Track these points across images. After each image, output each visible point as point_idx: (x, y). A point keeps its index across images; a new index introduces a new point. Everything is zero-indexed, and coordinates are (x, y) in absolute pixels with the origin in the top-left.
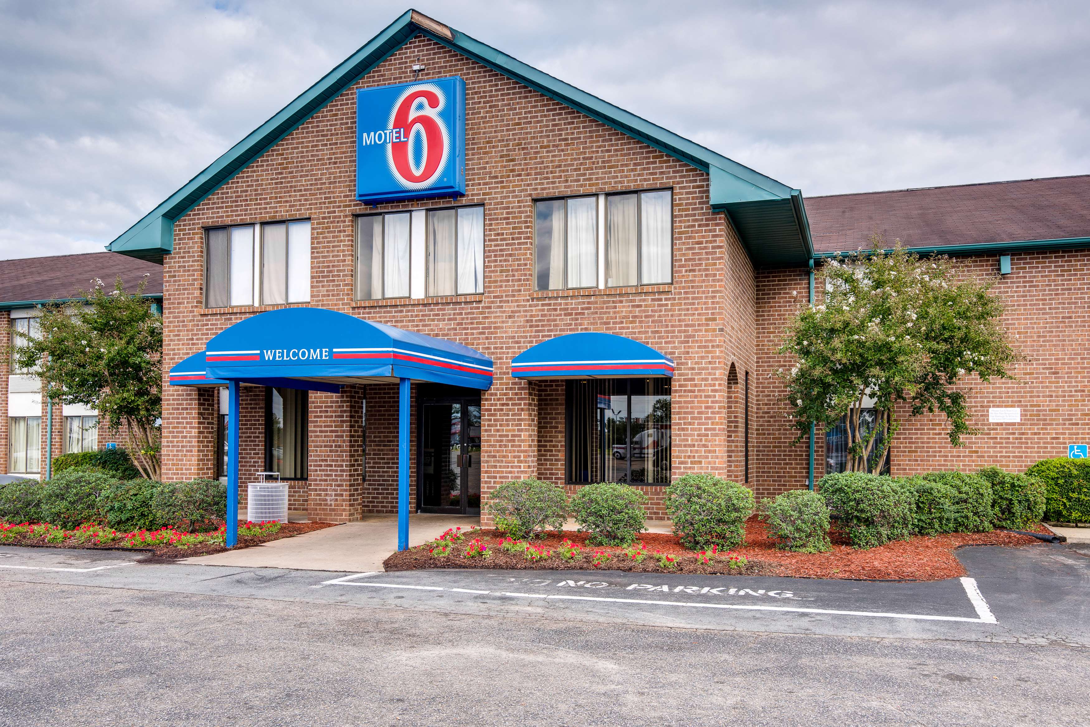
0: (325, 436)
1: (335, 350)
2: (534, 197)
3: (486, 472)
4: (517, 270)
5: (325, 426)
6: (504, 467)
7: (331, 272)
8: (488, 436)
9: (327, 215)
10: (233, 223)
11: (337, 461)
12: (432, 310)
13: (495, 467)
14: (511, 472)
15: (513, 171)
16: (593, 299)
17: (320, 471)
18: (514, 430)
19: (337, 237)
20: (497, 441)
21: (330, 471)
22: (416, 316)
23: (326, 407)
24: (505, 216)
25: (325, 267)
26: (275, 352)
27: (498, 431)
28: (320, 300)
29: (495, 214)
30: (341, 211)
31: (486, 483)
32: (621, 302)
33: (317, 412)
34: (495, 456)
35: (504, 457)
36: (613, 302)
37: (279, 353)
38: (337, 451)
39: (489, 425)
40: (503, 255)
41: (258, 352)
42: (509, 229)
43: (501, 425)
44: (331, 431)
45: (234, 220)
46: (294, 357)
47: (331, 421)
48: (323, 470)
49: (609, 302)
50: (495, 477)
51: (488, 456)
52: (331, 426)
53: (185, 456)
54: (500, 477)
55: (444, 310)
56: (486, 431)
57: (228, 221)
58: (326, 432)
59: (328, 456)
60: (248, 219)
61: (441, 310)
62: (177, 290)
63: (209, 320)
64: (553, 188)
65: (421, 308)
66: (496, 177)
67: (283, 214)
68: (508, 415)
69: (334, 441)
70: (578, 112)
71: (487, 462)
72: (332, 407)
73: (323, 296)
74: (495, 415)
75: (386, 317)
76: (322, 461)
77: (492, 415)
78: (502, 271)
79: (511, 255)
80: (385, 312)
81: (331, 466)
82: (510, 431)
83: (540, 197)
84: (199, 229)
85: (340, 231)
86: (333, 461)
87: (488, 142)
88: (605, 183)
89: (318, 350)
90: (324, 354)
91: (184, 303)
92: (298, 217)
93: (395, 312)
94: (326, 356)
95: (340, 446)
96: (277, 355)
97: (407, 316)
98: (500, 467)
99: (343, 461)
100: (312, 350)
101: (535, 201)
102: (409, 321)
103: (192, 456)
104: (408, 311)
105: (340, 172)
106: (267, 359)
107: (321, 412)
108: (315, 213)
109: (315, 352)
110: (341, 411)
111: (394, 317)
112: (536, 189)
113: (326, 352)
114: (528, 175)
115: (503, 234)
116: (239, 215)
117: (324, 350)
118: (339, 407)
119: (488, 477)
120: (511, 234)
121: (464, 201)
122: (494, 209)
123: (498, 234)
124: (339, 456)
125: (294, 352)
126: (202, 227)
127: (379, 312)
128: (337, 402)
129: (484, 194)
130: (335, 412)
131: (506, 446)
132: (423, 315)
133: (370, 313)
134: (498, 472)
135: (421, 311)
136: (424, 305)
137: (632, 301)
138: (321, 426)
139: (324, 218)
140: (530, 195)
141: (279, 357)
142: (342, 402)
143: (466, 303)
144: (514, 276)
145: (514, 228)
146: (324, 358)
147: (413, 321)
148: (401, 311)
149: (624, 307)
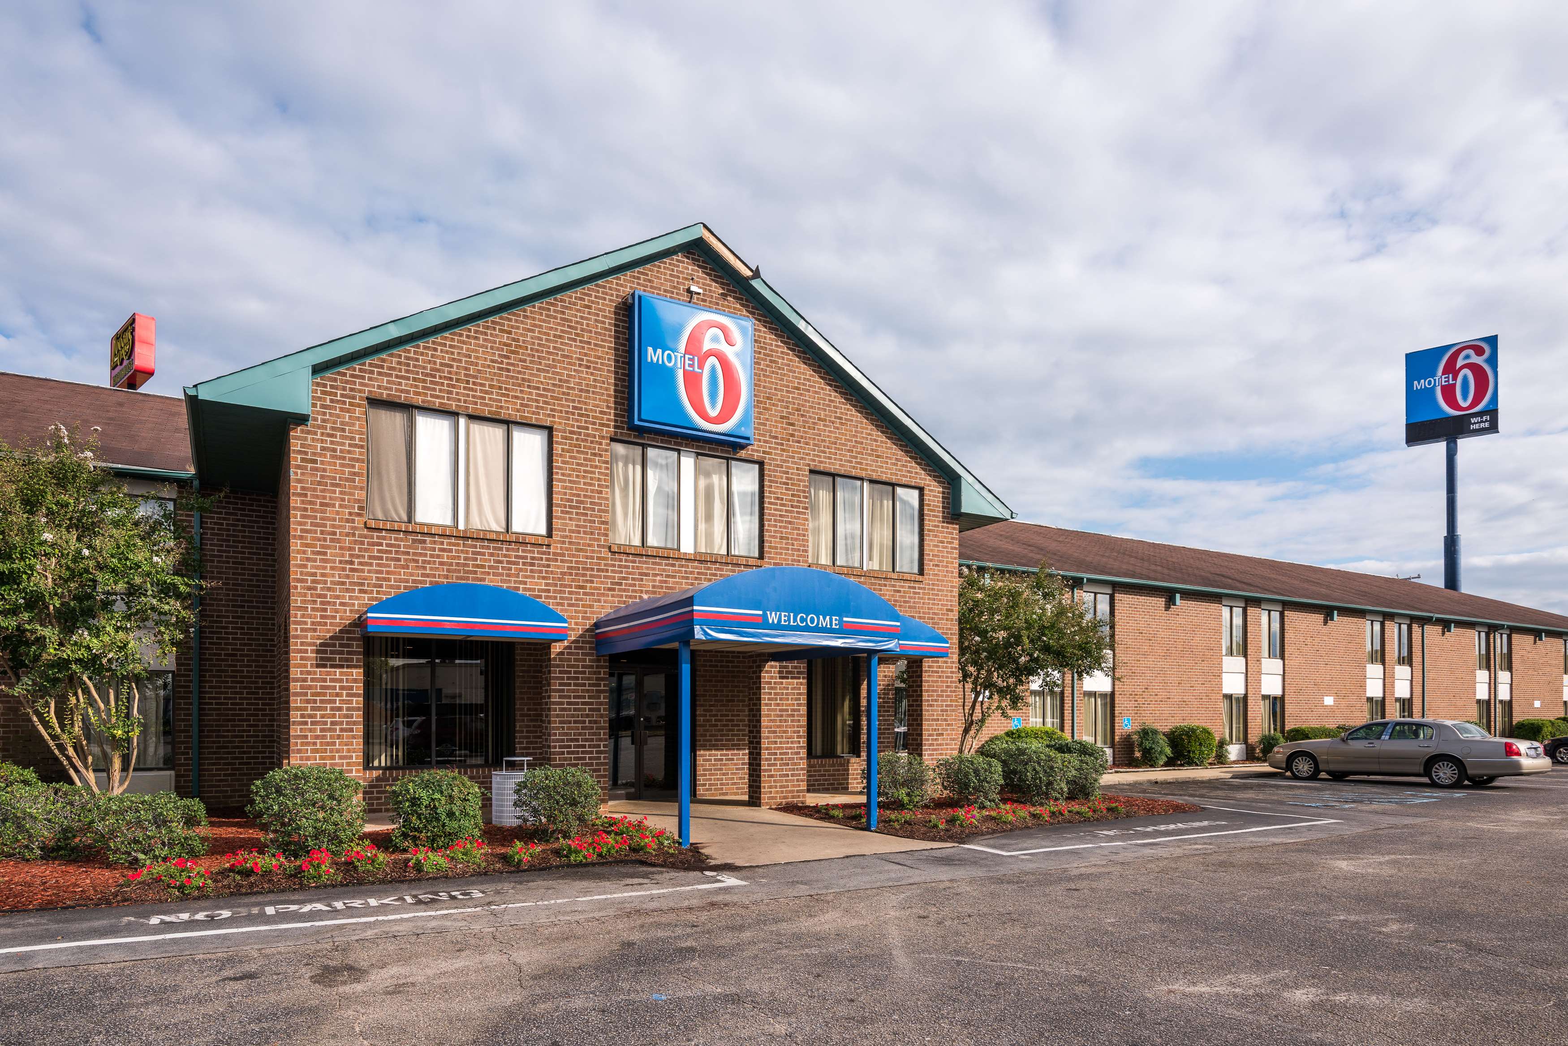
0: (575, 710)
1: (845, 619)
2: (812, 468)
3: (767, 749)
4: (796, 540)
5: (575, 697)
6: (785, 743)
7: (582, 502)
8: (769, 710)
9: (576, 429)
10: (426, 405)
11: (592, 740)
12: (709, 569)
13: (776, 743)
14: (791, 748)
15: (792, 435)
16: (862, 579)
17: (568, 753)
18: (793, 705)
19: (590, 460)
20: (778, 716)
21: (583, 752)
22: (691, 573)
23: (575, 672)
24: (784, 480)
25: (574, 495)
26: (780, 615)
27: (778, 705)
28: (567, 537)
29: (775, 476)
30: (597, 430)
31: (767, 759)
32: (885, 585)
33: (563, 678)
34: (775, 732)
35: (785, 732)
36: (879, 585)
37: (785, 616)
38: (592, 728)
39: (769, 699)
40: (782, 521)
41: (760, 612)
42: (788, 495)
43: (781, 699)
44: (583, 703)
45: (428, 401)
46: (802, 622)
47: (583, 691)
48: (573, 753)
49: (875, 584)
50: (776, 754)
51: (769, 732)
52: (584, 697)
53: (339, 737)
54: (781, 754)
55: (722, 570)
56: (766, 705)
57: (419, 400)
58: (577, 703)
59: (580, 734)
60: (453, 406)
61: (718, 569)
62: (319, 483)
63: (384, 538)
64: (830, 463)
65: (696, 564)
66: (776, 438)
67: (510, 411)
68: (788, 689)
69: (588, 716)
70: (851, 395)
71: (768, 738)
72: (584, 673)
73: (571, 531)
74: (775, 688)
75: (654, 569)
76: (572, 740)
77: (772, 688)
78: (781, 538)
79: (790, 523)
80: (653, 563)
81: (584, 747)
82: (789, 705)
83: (817, 469)
84: (361, 398)
85: (595, 455)
86: (586, 740)
87: (768, 398)
88: (873, 471)
89: (828, 617)
90: (834, 622)
91: (334, 506)
92: (534, 422)
93: (666, 565)
94: (836, 625)
95: (596, 722)
96: (783, 618)
97: (680, 572)
98: (781, 743)
99: (601, 740)
100: (821, 617)
101: (812, 472)
102: (683, 578)
103: (354, 737)
104: (682, 566)
105: (595, 380)
106: (771, 621)
107: (568, 678)
108: (560, 423)
109: (824, 619)
110: (597, 679)
111: (664, 570)
112: (814, 461)
113: (836, 620)
114: (807, 444)
115: (782, 499)
116: (437, 397)
117: (834, 618)
118: (595, 673)
119: (769, 754)
120: (791, 501)
121: (743, 454)
122: (774, 471)
123: (778, 498)
124: (594, 734)
125: (802, 617)
126: (367, 398)
127: (646, 563)
128: (592, 667)
129: (764, 452)
130: (589, 679)
131: (786, 721)
132: (698, 573)
133: (634, 562)
134: (779, 748)
135: (697, 568)
136: (700, 561)
137: (894, 586)
138: (569, 697)
139: (571, 432)
140: (809, 465)
141: (785, 621)
142: (597, 667)
143: (746, 566)
144: (793, 544)
145: (793, 495)
146: (834, 626)
147: (687, 578)
148: (673, 565)
149: (887, 590)
